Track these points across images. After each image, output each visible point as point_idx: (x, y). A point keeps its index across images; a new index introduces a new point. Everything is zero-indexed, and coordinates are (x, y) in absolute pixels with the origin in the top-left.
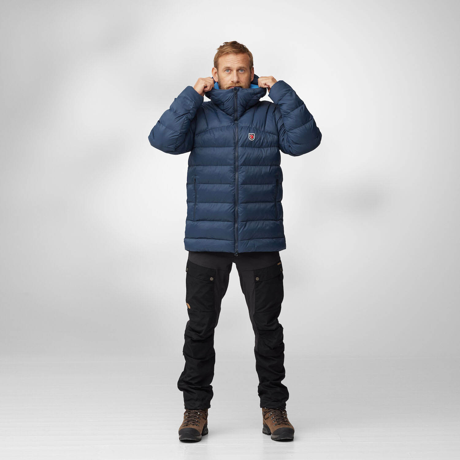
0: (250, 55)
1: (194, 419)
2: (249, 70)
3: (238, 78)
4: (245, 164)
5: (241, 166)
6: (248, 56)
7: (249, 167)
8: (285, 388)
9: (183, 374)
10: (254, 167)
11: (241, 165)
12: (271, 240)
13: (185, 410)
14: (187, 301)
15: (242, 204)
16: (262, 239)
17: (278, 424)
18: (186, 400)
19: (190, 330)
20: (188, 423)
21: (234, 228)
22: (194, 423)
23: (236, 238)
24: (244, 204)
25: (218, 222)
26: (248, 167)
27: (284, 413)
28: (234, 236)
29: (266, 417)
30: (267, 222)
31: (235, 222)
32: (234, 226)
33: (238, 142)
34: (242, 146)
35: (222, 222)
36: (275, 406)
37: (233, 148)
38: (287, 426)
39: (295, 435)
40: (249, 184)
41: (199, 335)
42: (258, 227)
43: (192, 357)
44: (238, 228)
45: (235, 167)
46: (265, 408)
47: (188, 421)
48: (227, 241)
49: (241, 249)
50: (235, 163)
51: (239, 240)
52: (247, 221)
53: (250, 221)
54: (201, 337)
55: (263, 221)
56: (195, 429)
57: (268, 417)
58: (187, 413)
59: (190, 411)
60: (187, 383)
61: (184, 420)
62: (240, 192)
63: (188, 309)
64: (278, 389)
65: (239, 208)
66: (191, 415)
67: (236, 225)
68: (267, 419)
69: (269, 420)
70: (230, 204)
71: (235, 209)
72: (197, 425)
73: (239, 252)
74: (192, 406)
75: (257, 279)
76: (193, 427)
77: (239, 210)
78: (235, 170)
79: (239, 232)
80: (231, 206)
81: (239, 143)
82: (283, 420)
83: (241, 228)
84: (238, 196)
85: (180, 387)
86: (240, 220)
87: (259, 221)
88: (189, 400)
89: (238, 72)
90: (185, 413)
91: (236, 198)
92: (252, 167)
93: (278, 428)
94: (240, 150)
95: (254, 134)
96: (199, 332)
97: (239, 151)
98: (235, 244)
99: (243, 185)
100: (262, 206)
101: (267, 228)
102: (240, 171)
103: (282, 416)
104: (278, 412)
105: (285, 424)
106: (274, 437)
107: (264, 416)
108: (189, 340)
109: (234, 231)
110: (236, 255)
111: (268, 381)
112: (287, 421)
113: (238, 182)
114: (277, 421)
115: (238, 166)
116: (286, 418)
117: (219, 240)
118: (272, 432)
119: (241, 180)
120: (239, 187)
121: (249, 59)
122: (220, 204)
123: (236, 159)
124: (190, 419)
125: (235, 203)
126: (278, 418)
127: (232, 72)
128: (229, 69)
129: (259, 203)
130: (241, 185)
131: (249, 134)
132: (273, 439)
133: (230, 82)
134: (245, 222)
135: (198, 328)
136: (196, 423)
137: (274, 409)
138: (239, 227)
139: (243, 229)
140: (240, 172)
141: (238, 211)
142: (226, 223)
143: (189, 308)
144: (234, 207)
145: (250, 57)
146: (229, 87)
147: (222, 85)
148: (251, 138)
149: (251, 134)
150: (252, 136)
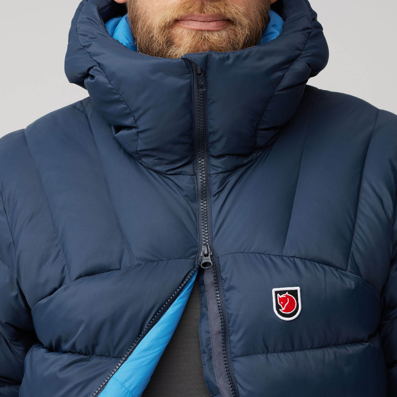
95: (298, 288)
131: (274, 290)
146: (177, 21)
147: (145, 13)
148: (283, 309)
149: (284, 292)
150: (291, 298)
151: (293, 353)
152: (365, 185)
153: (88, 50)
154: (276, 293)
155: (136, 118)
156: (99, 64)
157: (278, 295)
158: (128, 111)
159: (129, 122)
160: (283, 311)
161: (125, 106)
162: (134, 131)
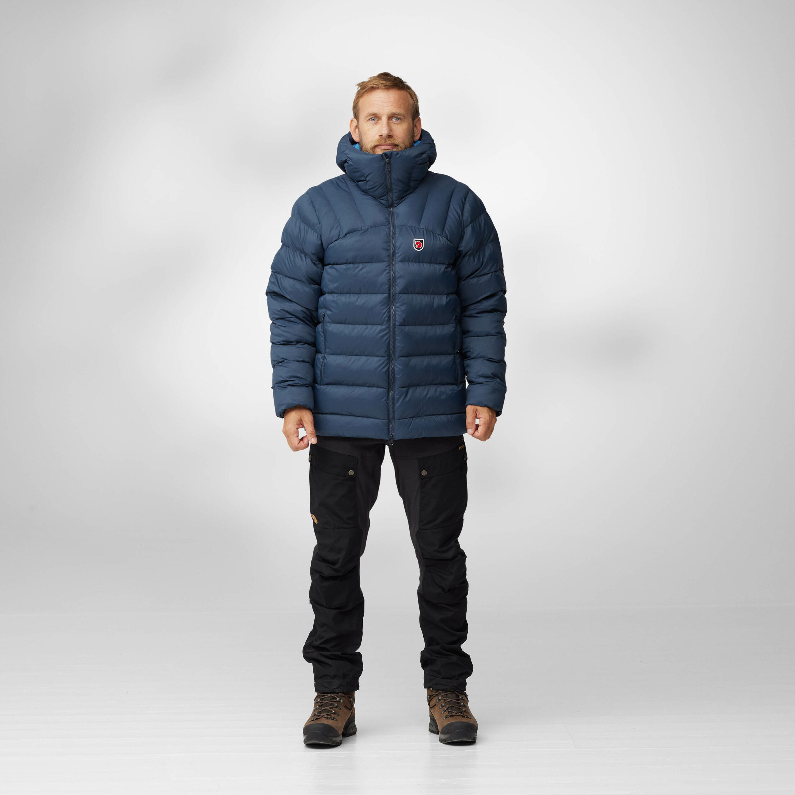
0: (413, 95)
1: (330, 708)
2: (410, 120)
3: (391, 130)
4: (405, 291)
5: (401, 295)
6: (409, 95)
7: (412, 297)
8: (467, 657)
9: (312, 634)
10: (422, 296)
11: (400, 293)
12: (449, 416)
13: (316, 694)
14: (313, 511)
15: (400, 358)
16: (435, 416)
17: (451, 716)
18: (317, 678)
19: (319, 561)
20: (319, 716)
21: (388, 399)
22: (329, 716)
23: (391, 416)
24: (404, 358)
25: (362, 388)
26: (410, 296)
27: (462, 699)
28: (388, 411)
29: (432, 703)
30: (443, 388)
31: (389, 388)
32: (388, 396)
33: (394, 253)
34: (402, 261)
35: (367, 389)
36: (446, 686)
37: (385, 264)
38: (464, 720)
39: (480, 733)
40: (412, 325)
41: (333, 568)
42: (428, 396)
43: (323, 606)
44: (393, 398)
45: (389, 296)
46: (431, 689)
47: (320, 713)
48: (375, 420)
49: (399, 434)
50: (390, 290)
51: (396, 418)
52: (409, 387)
53: (413, 386)
54: (336, 570)
55: (436, 387)
56: (329, 725)
57: (435, 705)
58: (319, 698)
59: (323, 696)
60: (317, 648)
61: (314, 711)
62: (397, 338)
63: (314, 524)
64: (454, 658)
65: (396, 365)
66: (324, 702)
67: (391, 394)
68: (433, 707)
69: (436, 708)
70: (382, 358)
71: (389, 366)
72: (334, 718)
73: (396, 439)
74: (327, 687)
75: (424, 473)
76: (326, 723)
77: (396, 368)
78: (389, 301)
79: (397, 406)
80: (382, 361)
81: (397, 255)
82: (460, 709)
83: (398, 399)
84: (394, 344)
85: (308, 657)
86: (398, 384)
87: (429, 386)
88: (321, 678)
89: (390, 121)
90: (315, 699)
91: (391, 349)
92: (418, 296)
93: (449, 722)
94: (399, 267)
95: (423, 240)
96: (333, 563)
97: (397, 269)
98: (389, 426)
99: (402, 327)
100: (435, 360)
101: (443, 397)
102: (398, 303)
103: (459, 703)
104: (451, 696)
105: (463, 716)
106: (443, 737)
107: (429, 702)
108: (317, 576)
109: (388, 404)
110: (392, 443)
111: (438, 644)
112: (465, 711)
113: (395, 320)
114: (449, 711)
115: (395, 295)
116: (466, 706)
117: (361, 418)
118: (440, 729)
119: (398, 319)
120: (396, 329)
121: (411, 101)
122: (363, 359)
123: (391, 282)
124: (323, 709)
125: (389, 356)
126: (450, 706)
127: (380, 121)
128: (375, 117)
129: (429, 356)
130: (401, 327)
131: (414, 239)
132: (441, 741)
133: (377, 137)
134: (406, 389)
135: (331, 556)
136: (332, 716)
137: (445, 691)
138: (396, 397)
139: (404, 399)
140: (398, 305)
141: (393, 370)
142: (374, 389)
143: (316, 522)
144: (388, 363)
145: (412, 98)
146: (376, 146)
147: (365, 144)
148: (417, 246)
149: (418, 240)
150: (420, 243)
151: (422, 264)
152: (451, 207)
153: (345, 152)
154: (415, 240)
155: (365, 177)
156: (349, 158)
157: (416, 241)
158: (362, 175)
159: (363, 179)
160: (418, 247)
161: (361, 173)
162: (365, 182)
